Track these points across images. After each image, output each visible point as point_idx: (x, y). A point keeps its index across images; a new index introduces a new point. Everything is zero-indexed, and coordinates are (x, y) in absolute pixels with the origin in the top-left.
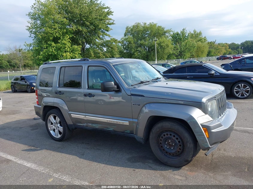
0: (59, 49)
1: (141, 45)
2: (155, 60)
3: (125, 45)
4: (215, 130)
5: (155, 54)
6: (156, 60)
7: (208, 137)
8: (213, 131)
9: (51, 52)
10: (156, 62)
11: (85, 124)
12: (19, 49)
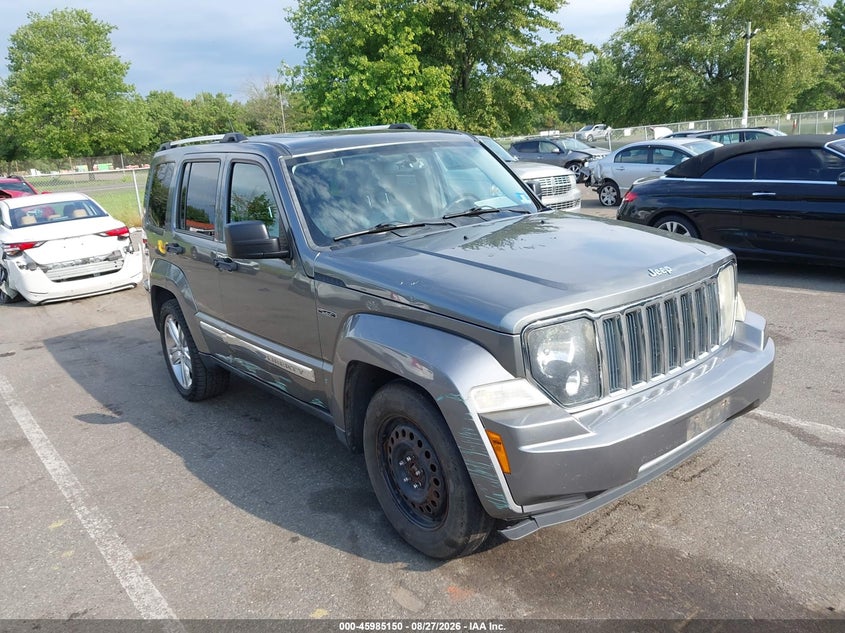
0: (381, 80)
1: (685, 59)
2: (741, 115)
3: (625, 58)
4: (534, 449)
5: (743, 89)
6: (746, 112)
7: (507, 469)
8: (525, 448)
9: (356, 90)
10: (744, 122)
11: (229, 358)
12: (274, 85)
